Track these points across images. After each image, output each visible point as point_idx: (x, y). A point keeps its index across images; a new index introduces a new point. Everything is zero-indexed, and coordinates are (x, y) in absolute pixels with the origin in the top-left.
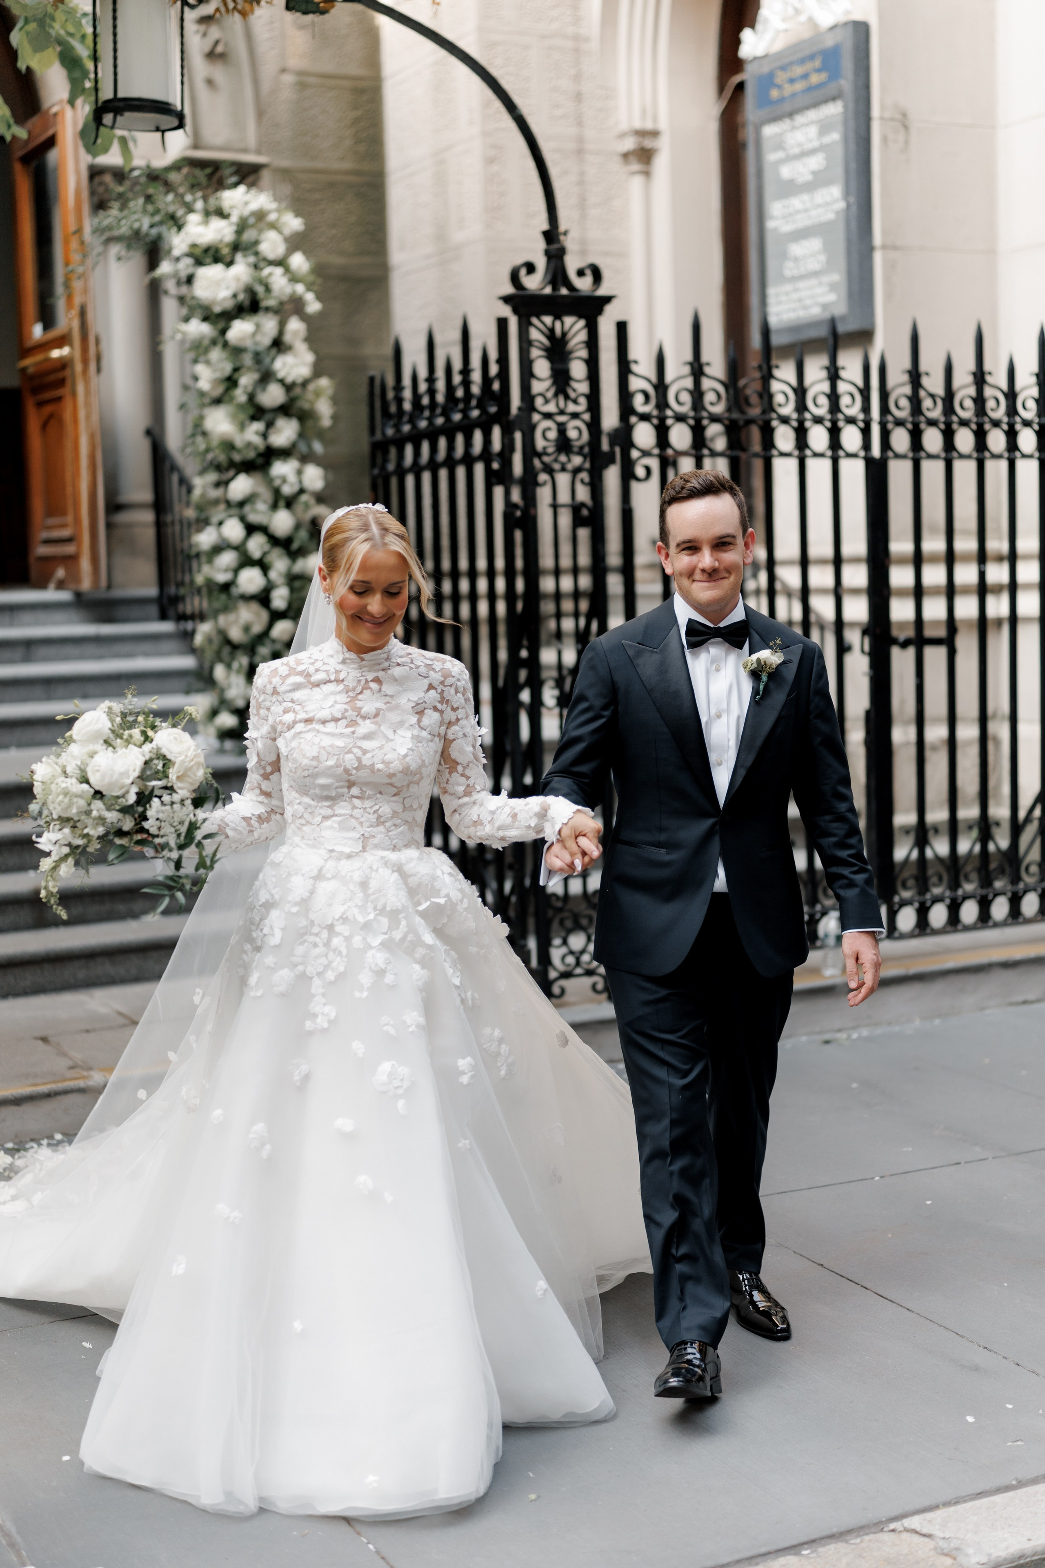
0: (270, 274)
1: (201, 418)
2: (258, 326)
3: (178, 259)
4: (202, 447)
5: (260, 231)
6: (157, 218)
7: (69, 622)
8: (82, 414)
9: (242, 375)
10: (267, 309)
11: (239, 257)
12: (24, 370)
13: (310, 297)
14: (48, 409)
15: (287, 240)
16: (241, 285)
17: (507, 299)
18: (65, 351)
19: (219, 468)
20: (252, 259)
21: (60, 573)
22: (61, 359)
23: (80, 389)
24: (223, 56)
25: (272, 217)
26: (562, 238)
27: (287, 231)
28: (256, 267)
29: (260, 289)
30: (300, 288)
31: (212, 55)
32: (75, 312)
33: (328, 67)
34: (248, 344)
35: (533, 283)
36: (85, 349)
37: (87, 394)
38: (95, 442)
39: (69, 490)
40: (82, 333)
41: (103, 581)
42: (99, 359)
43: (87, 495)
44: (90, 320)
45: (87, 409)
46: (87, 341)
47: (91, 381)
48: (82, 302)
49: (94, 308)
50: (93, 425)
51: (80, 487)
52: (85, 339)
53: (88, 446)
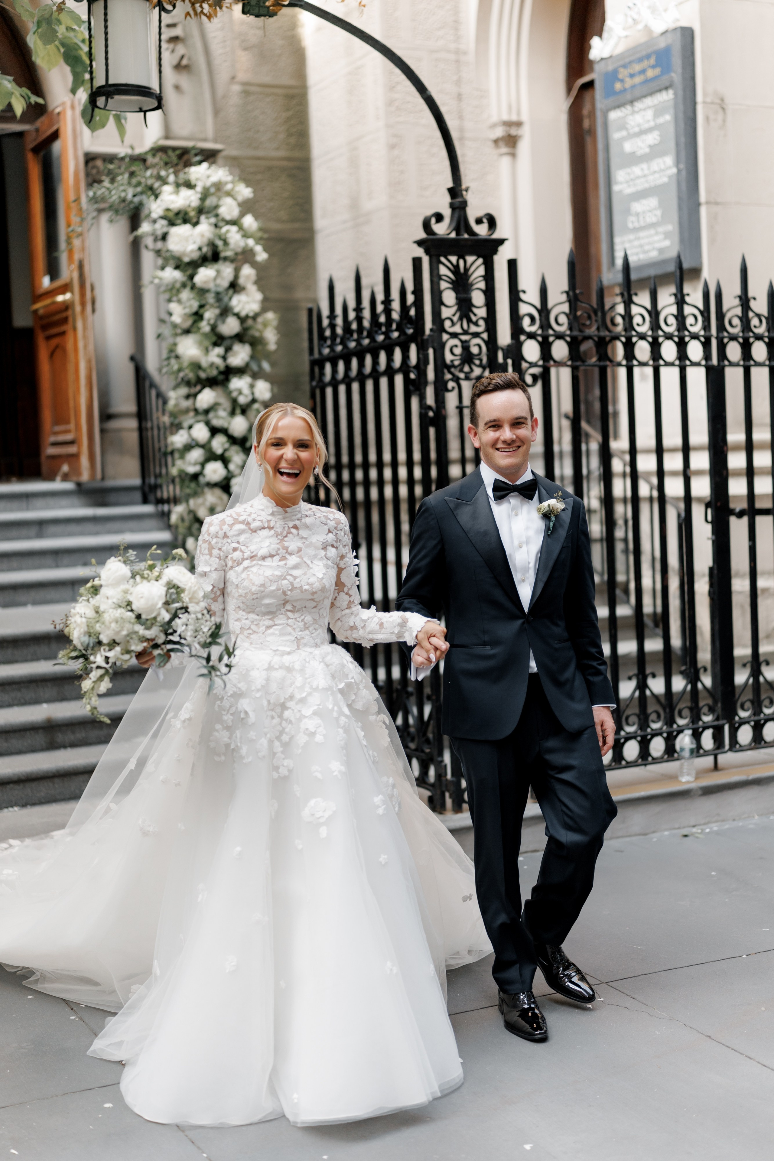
0: (228, 231)
1: (175, 344)
2: (218, 272)
3: (155, 221)
4: (176, 367)
5: (219, 198)
6: (139, 189)
7: (72, 506)
8: (81, 344)
9: (207, 310)
10: (226, 259)
11: (203, 218)
12: (35, 312)
13: (258, 248)
14: (54, 342)
15: (240, 205)
16: (205, 241)
17: (420, 243)
18: (68, 296)
19: (188, 383)
20: (213, 220)
21: (65, 468)
22: (64, 302)
23: (79, 325)
24: (187, 67)
25: (229, 187)
26: (464, 193)
27: (240, 198)
28: (216, 226)
29: (220, 243)
30: (251, 242)
31: (178, 67)
32: (74, 266)
33: (267, 79)
34: (211, 286)
35: (441, 229)
36: (83, 295)
37: (84, 329)
38: (91, 366)
39: (71, 404)
40: (80, 282)
41: (98, 472)
42: (93, 302)
43: (86, 407)
44: (86, 272)
45: (85, 341)
46: (85, 289)
47: (88, 319)
48: (80, 258)
49: (89, 262)
50: (90, 353)
51: (80, 401)
52: (83, 286)
53: (85, 370)
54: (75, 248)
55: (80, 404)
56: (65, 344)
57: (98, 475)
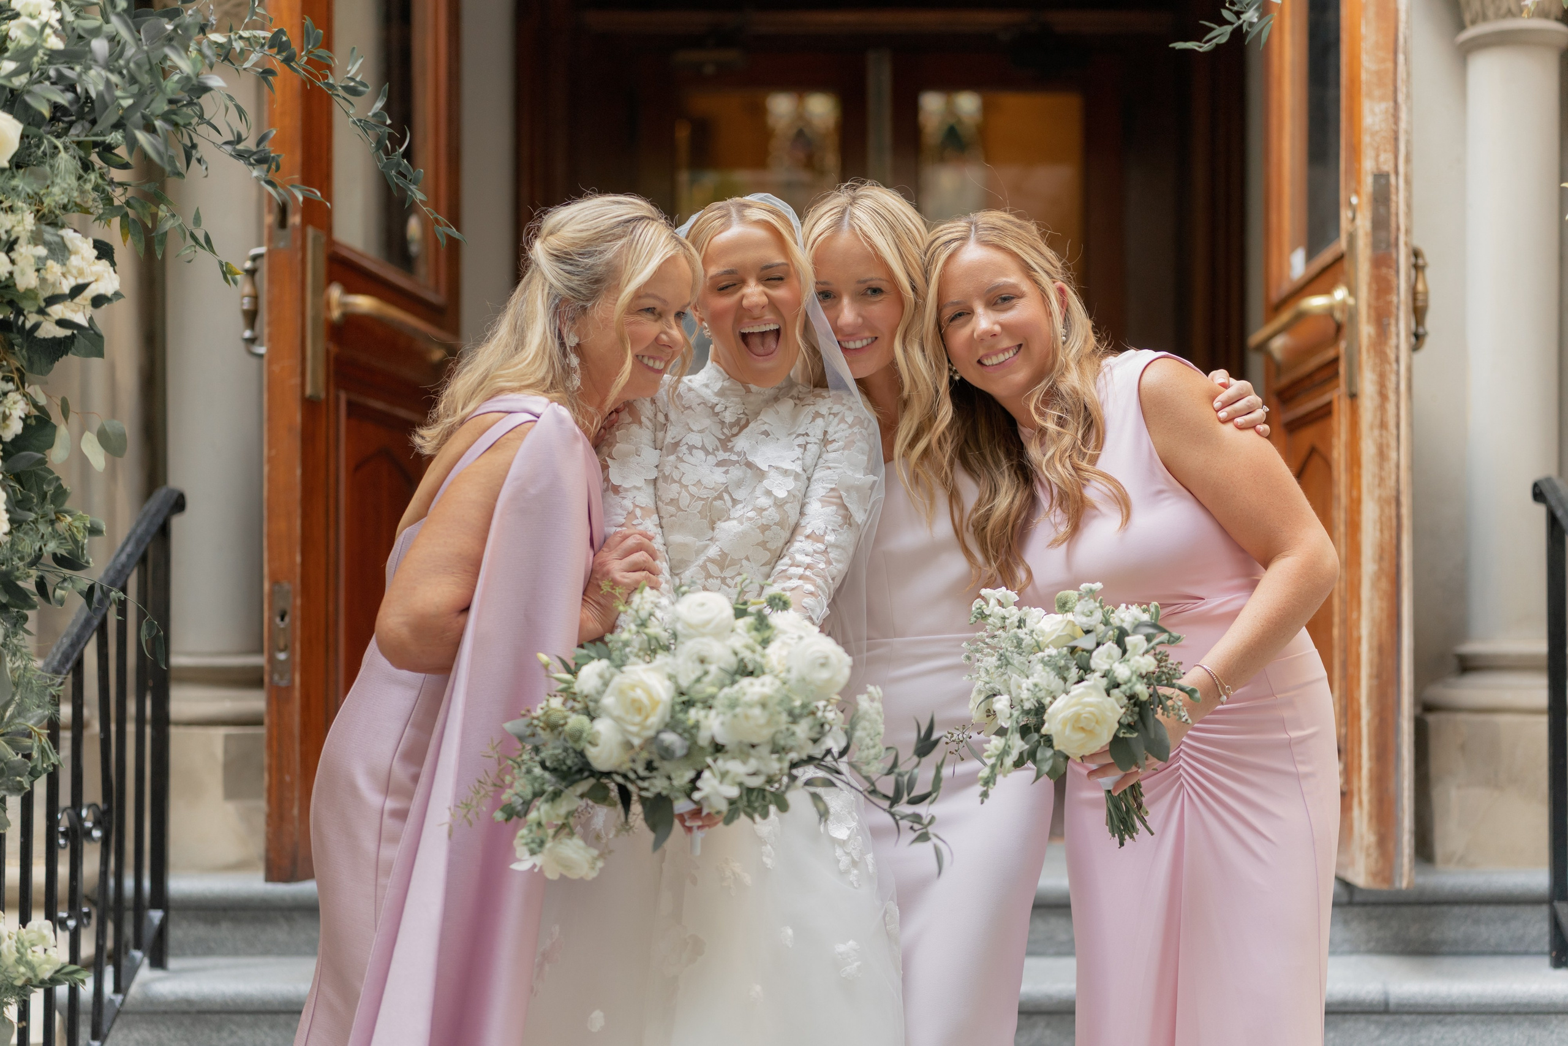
8: (1368, 448)
14: (1307, 436)
18: (1340, 294)
22: (1329, 312)
23: (1367, 385)
32: (1360, 198)
36: (1382, 287)
37: (1383, 396)
38: (1399, 517)
39: (1336, 632)
40: (1375, 245)
41: (1402, 866)
42: (1419, 312)
43: (1371, 648)
44: (1397, 215)
45: (1381, 436)
46: (1389, 267)
47: (1394, 366)
48: (1378, 168)
49: (1408, 182)
50: (1393, 477)
51: (1358, 628)
52: (1383, 260)
53: (1378, 527)
54: (1366, 139)
55: (1359, 639)
56: (1329, 447)
57: (1401, 875)
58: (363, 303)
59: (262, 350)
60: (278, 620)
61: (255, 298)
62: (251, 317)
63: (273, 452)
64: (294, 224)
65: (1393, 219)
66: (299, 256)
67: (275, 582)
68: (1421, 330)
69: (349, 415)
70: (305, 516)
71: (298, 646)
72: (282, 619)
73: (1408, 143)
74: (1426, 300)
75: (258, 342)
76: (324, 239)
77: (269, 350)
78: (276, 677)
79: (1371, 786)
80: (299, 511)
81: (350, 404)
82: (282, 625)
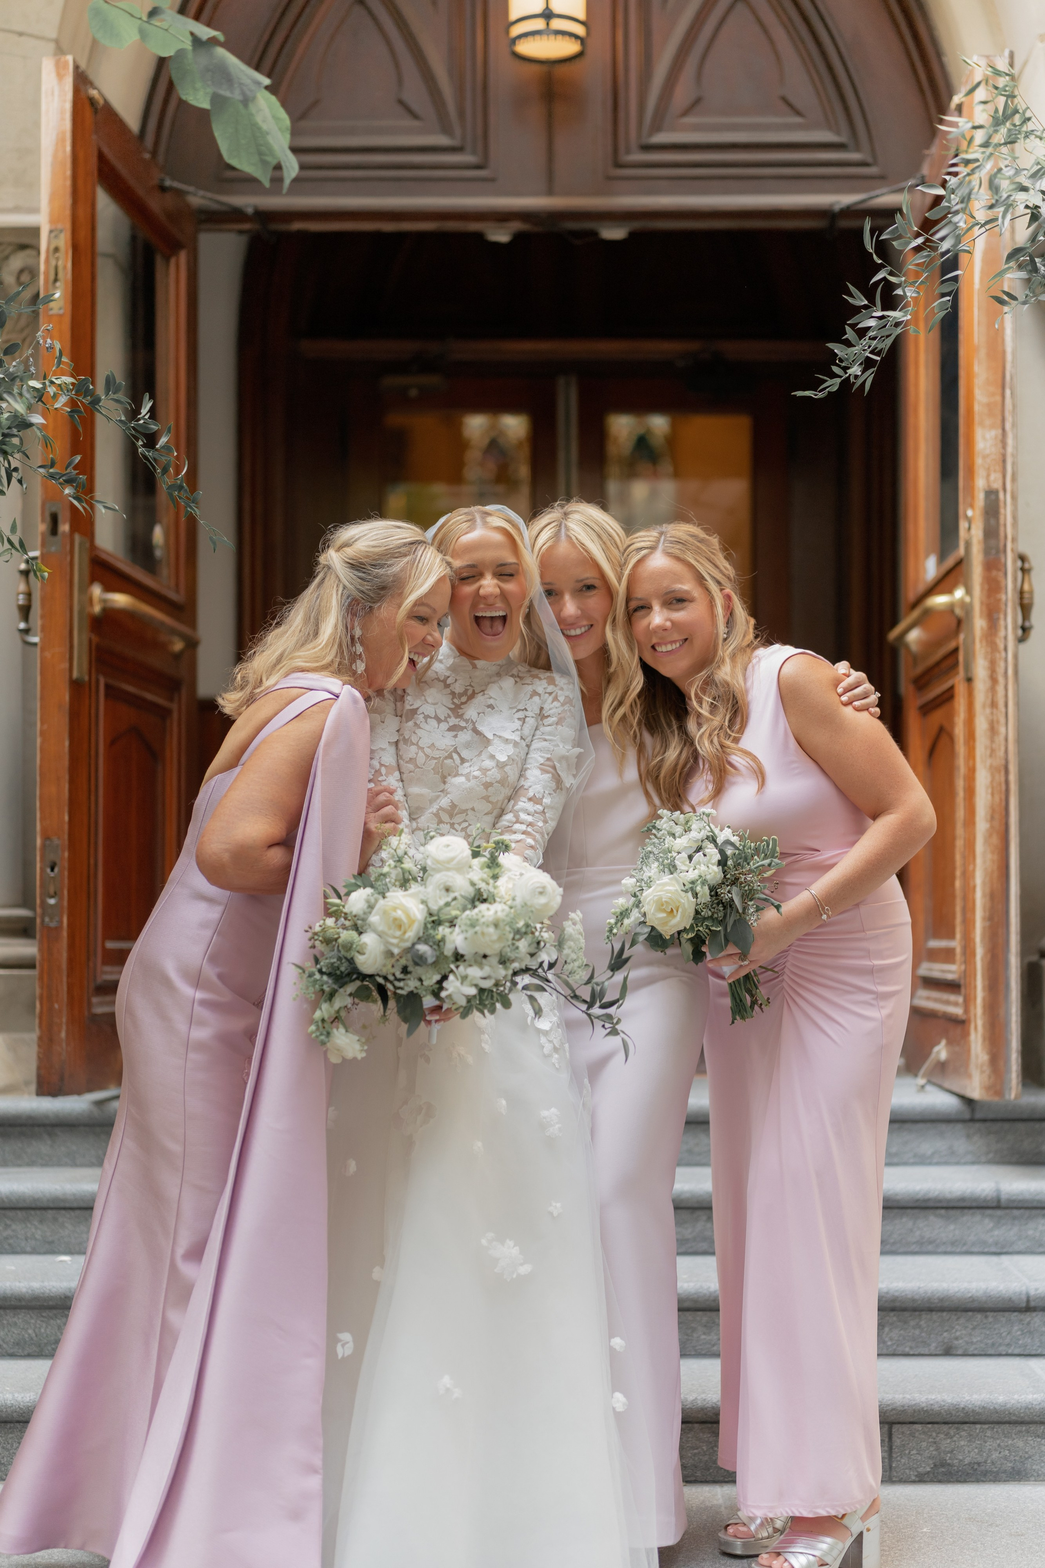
8: (981, 725)
14: (937, 717)
18: (959, 593)
21: (941, 1052)
22: (950, 609)
23: (980, 670)
32: (974, 512)
36: (993, 587)
37: (994, 680)
38: (1007, 782)
39: (958, 884)
40: (987, 551)
41: (1010, 1080)
42: (1025, 608)
43: (984, 895)
44: (1005, 525)
45: (992, 713)
46: (999, 570)
47: (1003, 654)
48: (989, 486)
49: (1014, 498)
50: (1003, 749)
51: (973, 877)
52: (993, 564)
53: (990, 791)
54: (979, 461)
55: (974, 887)
56: (952, 724)
57: (1010, 1089)
58: (120, 599)
59: (35, 639)
60: (49, 870)
61: (29, 595)
62: (25, 611)
63: (45, 727)
64: (64, 532)
65: (1002, 529)
66: (68, 559)
67: (46, 838)
68: (1027, 624)
69: (107, 695)
70: (72, 782)
71: (66, 892)
72: (52, 870)
73: (1014, 464)
74: (1031, 598)
75: (31, 633)
76: (88, 545)
77: (41, 639)
78: (47, 919)
79: (984, 1013)
80: (67, 777)
81: (107, 686)
82: (52, 875)
